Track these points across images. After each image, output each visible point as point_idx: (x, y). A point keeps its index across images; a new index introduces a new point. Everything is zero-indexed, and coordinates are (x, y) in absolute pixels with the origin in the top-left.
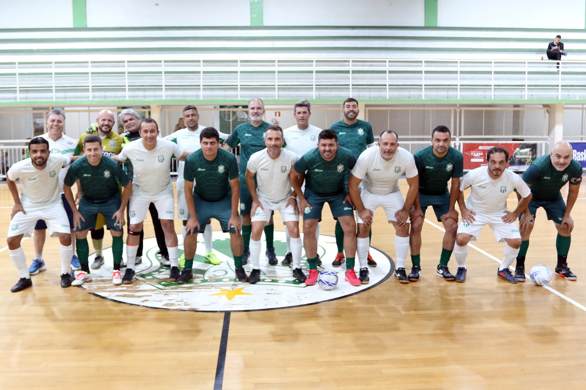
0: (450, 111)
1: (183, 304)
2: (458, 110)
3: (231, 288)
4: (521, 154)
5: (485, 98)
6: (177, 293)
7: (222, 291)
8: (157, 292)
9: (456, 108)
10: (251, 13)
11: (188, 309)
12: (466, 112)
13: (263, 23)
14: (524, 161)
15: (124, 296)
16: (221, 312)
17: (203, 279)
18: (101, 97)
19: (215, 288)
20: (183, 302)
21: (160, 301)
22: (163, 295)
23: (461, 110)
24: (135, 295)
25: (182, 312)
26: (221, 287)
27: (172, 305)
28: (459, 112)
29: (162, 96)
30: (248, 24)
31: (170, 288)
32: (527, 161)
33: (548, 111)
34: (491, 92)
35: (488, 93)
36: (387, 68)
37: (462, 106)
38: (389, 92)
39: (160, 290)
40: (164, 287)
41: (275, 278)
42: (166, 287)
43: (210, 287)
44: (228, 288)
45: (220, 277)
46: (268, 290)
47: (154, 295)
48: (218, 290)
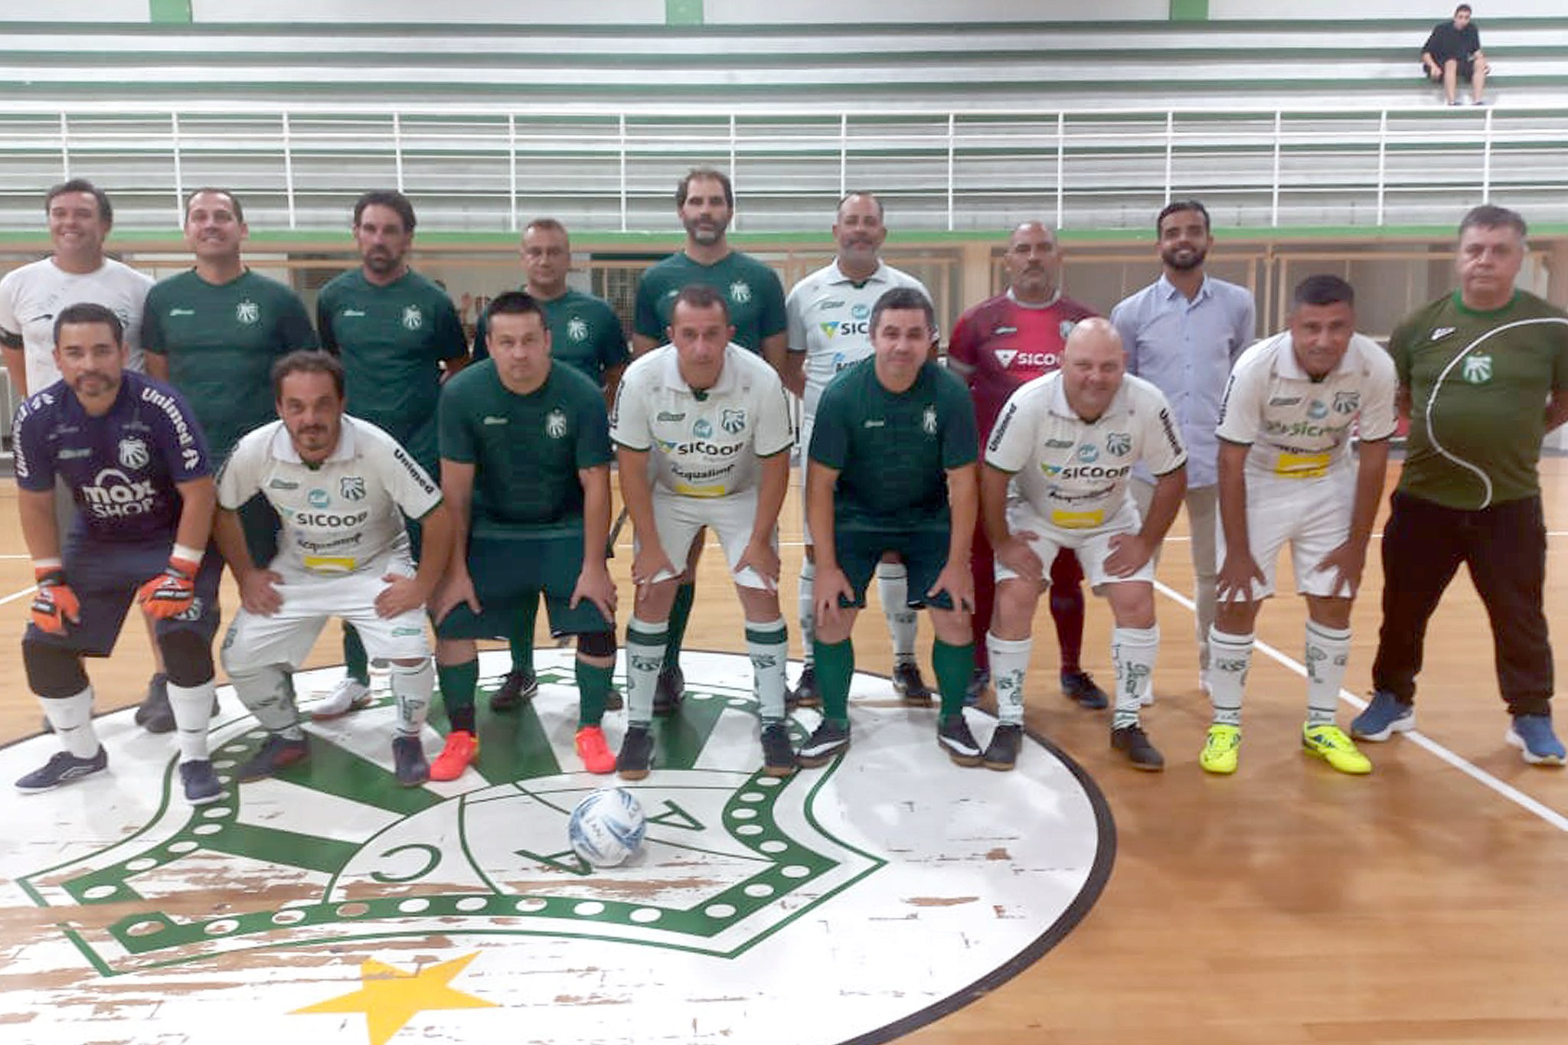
0: (1246, 263)
2: (1269, 262)
3: (417, 958)
5: (1352, 222)
6: (159, 995)
7: (367, 976)
8: (72, 988)
9: (1263, 255)
12: (1292, 264)
13: (702, 19)
17: (319, 901)
19: (347, 960)
22: (88, 1009)
23: (1278, 260)
26: (375, 955)
28: (1273, 266)
30: (660, 19)
31: (152, 960)
33: (1546, 263)
34: (1376, 204)
35: (1361, 209)
36: (1057, 139)
37: (1281, 248)
38: (1064, 208)
39: (93, 977)
40: (126, 953)
41: (620, 896)
42: (131, 959)
43: (327, 953)
44: (400, 960)
45: (399, 889)
46: (573, 971)
47: (49, 1014)
48: (355, 971)
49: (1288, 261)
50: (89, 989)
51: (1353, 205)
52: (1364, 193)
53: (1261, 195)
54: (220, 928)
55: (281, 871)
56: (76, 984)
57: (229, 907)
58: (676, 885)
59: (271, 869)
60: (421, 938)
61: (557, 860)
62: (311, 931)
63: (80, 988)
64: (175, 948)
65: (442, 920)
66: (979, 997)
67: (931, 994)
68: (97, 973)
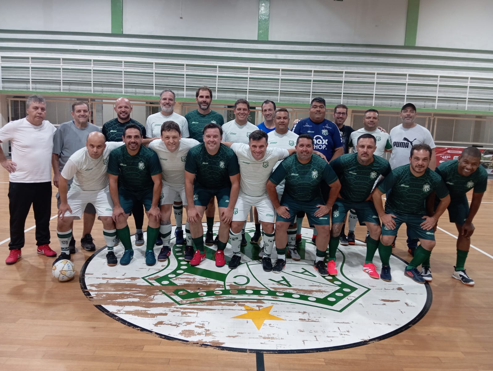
0: (425, 119)
1: (204, 333)
2: (432, 119)
3: (257, 306)
4: (485, 159)
5: (457, 109)
6: (195, 311)
7: (247, 310)
8: (173, 308)
9: (430, 117)
10: (259, 30)
11: (210, 342)
12: (439, 120)
13: (268, 39)
14: (487, 165)
15: (136, 313)
16: (251, 351)
17: (224, 289)
18: (132, 93)
19: (239, 305)
20: (203, 329)
21: (177, 325)
22: (180, 314)
23: (435, 118)
24: (149, 312)
25: (203, 348)
26: (246, 304)
27: (191, 333)
28: (433, 120)
29: (184, 95)
30: (256, 38)
31: (189, 302)
32: (490, 165)
34: (465, 104)
35: (461, 105)
36: (375, 80)
37: (436, 115)
38: (375, 100)
39: (176, 305)
40: (182, 300)
41: (303, 293)
42: (183, 301)
43: (233, 303)
44: (254, 306)
45: (243, 287)
46: (300, 312)
47: (170, 313)
48: (243, 308)
49: (438, 119)
50: (177, 308)
51: (458, 103)
52: (463, 100)
53: (432, 99)
54: (202, 294)
55: (209, 280)
56: (173, 307)
57: (201, 289)
58: (316, 291)
59: (206, 279)
60: (256, 301)
61: (281, 282)
62: (226, 297)
63: (174, 307)
64: (193, 299)
65: (258, 296)
66: (411, 327)
67: (398, 325)
68: (177, 304)
